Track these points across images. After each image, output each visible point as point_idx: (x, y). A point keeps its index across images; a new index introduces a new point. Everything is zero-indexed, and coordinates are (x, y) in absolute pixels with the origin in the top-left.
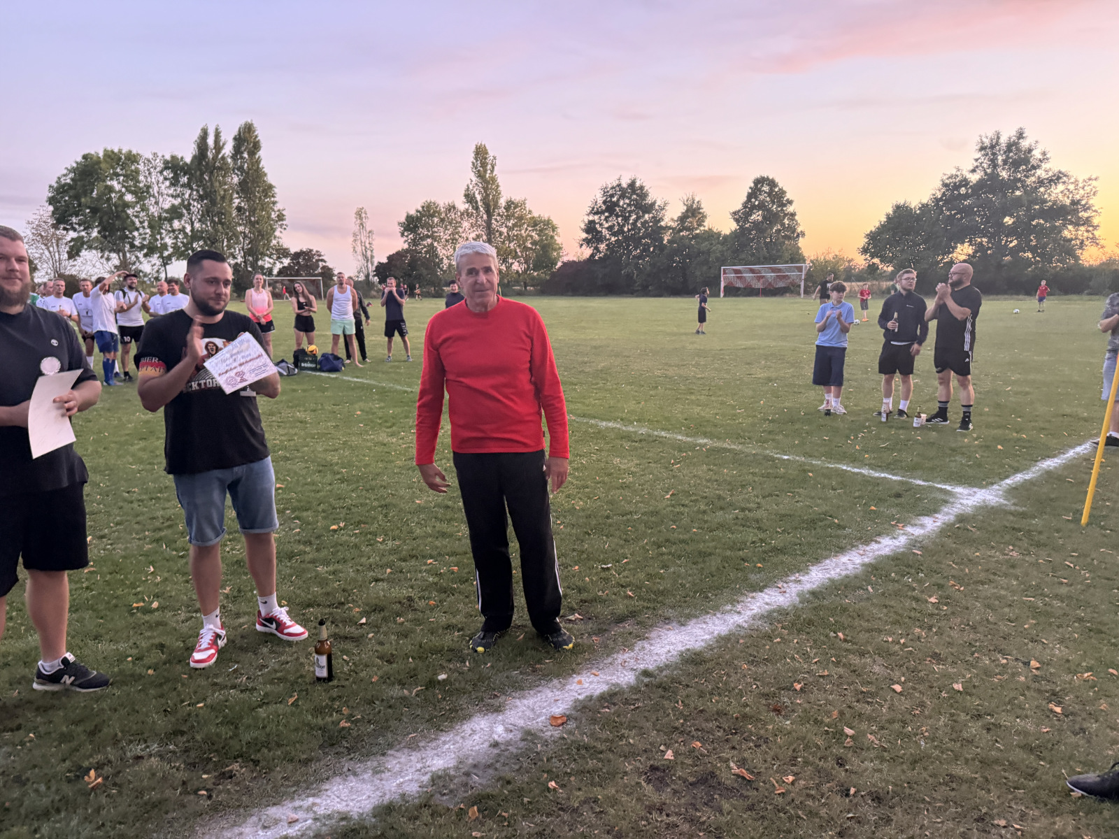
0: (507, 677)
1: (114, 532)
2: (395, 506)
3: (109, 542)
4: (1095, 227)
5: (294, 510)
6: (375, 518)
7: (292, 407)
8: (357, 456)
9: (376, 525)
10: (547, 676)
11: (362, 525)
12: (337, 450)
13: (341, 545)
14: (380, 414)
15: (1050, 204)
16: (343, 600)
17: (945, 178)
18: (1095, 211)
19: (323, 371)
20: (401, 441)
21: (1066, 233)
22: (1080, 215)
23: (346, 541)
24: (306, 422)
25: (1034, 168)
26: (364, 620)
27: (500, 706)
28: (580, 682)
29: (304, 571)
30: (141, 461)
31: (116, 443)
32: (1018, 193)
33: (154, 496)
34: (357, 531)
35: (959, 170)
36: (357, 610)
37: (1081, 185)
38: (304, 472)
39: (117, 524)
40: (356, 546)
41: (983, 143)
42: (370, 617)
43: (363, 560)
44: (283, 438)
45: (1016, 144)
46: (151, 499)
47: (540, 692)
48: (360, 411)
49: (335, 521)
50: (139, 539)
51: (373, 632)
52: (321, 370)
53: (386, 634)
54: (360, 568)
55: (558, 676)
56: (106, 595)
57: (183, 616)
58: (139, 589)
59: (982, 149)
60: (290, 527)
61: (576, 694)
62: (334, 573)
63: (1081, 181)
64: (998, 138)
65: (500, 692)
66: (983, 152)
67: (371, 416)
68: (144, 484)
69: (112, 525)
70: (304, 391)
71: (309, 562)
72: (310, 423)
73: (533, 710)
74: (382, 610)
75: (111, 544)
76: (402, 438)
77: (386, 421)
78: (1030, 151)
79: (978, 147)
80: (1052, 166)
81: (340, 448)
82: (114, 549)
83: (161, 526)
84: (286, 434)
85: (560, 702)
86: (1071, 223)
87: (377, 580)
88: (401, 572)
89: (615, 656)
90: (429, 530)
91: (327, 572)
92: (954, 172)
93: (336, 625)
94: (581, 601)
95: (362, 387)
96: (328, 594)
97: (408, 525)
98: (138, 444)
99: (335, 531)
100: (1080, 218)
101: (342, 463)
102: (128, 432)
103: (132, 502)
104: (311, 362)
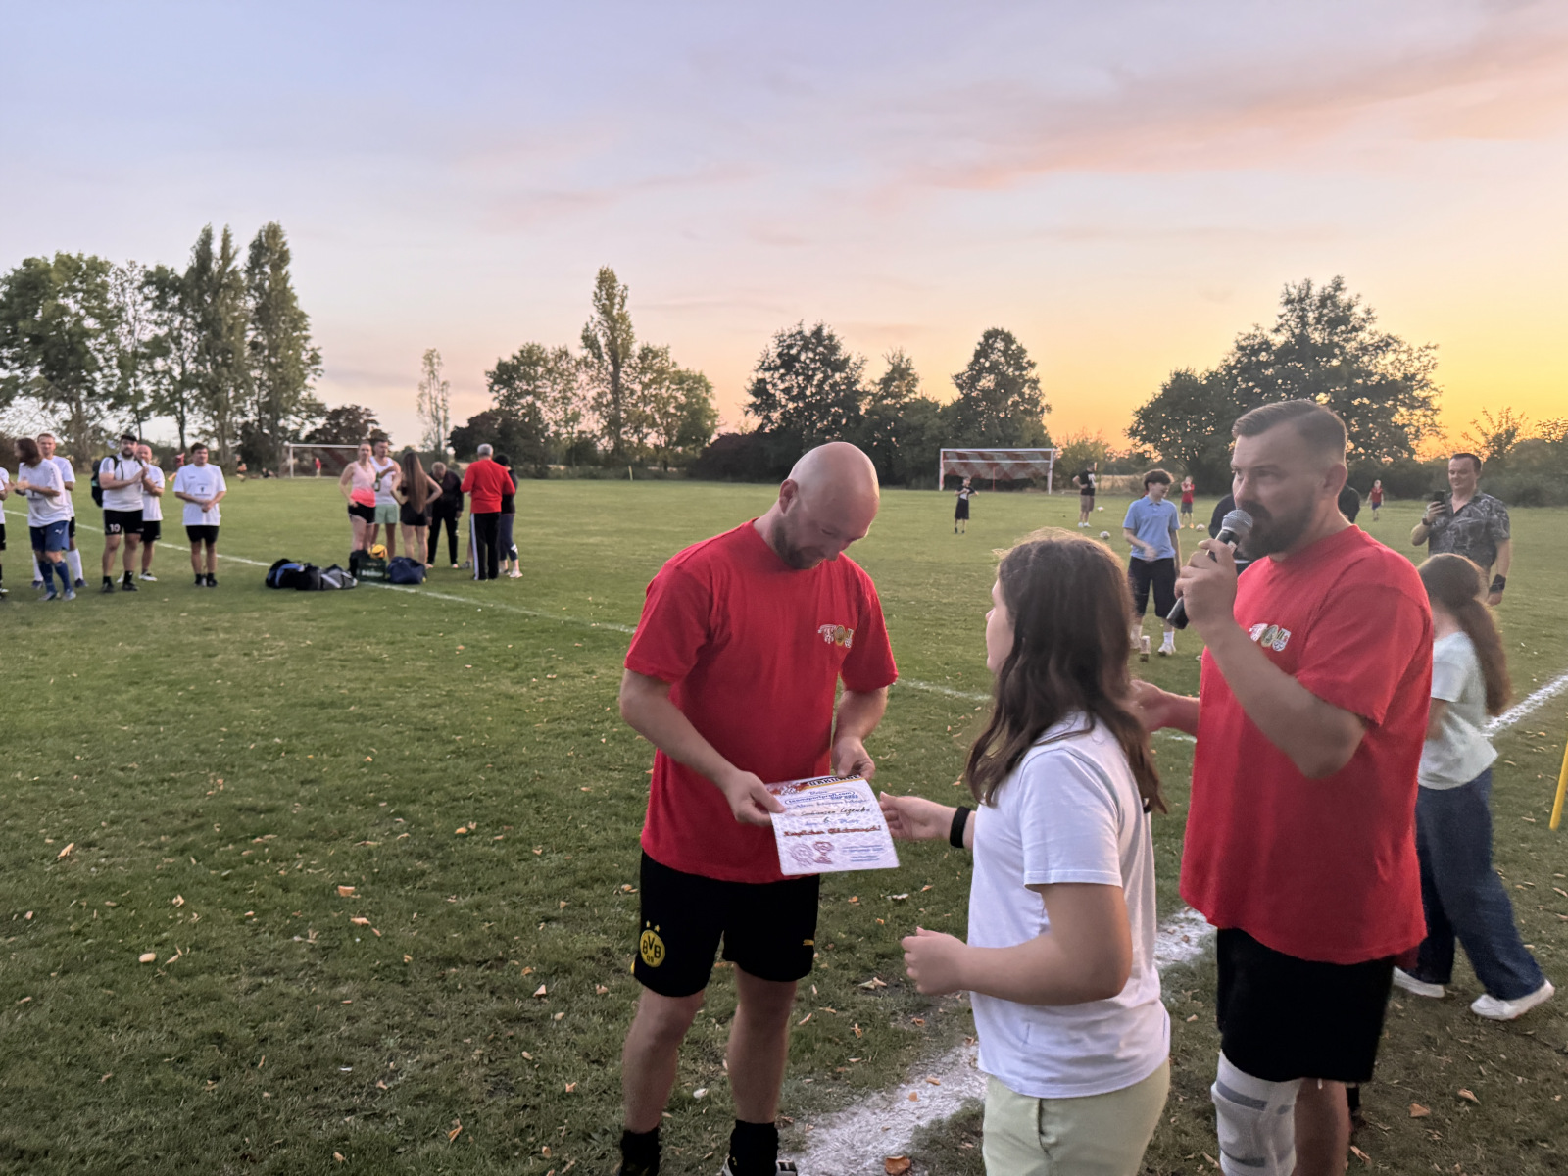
0: (797, 1090)
1: (109, 836)
2: (549, 796)
3: (103, 852)
4: (1435, 411)
5: (392, 801)
6: (523, 815)
7: (357, 637)
8: (473, 714)
9: (527, 828)
10: (862, 1087)
11: (505, 828)
12: (438, 705)
13: (479, 860)
14: (493, 649)
15: (1376, 378)
16: (500, 954)
17: (1240, 338)
18: (1435, 389)
19: (395, 583)
20: (535, 692)
21: (1397, 418)
22: (1415, 394)
23: (484, 854)
24: (383, 661)
25: (1355, 329)
26: (542, 990)
27: (799, 1142)
28: (914, 1097)
29: (430, 903)
30: (136, 720)
31: (93, 689)
32: (1335, 362)
33: (166, 776)
34: (500, 837)
35: (1258, 329)
36: (528, 970)
37: (1416, 355)
38: (396, 739)
39: (112, 823)
40: (502, 862)
41: (1288, 293)
42: (552, 983)
43: (519, 886)
44: (352, 685)
45: (1331, 297)
46: (163, 781)
47: (855, 1114)
48: (463, 644)
49: (461, 820)
50: (152, 848)
51: (562, 1010)
52: (391, 581)
53: (584, 1014)
54: (516, 898)
55: (878, 1087)
56: (111, 945)
57: (245, 982)
58: (164, 935)
59: (1289, 301)
60: (390, 829)
61: (914, 1119)
62: (478, 907)
63: (1416, 349)
64: (1309, 288)
65: (791, 1115)
66: (1289, 306)
67: (480, 653)
68: (146, 756)
69: (103, 824)
70: (371, 612)
71: (433, 889)
72: (389, 662)
73: (852, 1147)
74: (567, 971)
75: (106, 857)
76: (535, 688)
77: (504, 661)
78: (1350, 307)
79: (1283, 300)
80: (1380, 328)
81: (444, 702)
82: (113, 865)
83: (184, 827)
84: (356, 679)
85: (892, 1132)
86: (1404, 404)
87: (547, 920)
88: (583, 905)
89: (957, 1050)
90: (612, 835)
91: (466, 907)
92: (1252, 331)
93: (499, 998)
94: (877, 955)
95: (459, 608)
96: (475, 943)
97: (577, 827)
98: (128, 691)
99: (463, 836)
100: (1415, 399)
101: (453, 725)
102: (109, 673)
103: (131, 786)
104: (377, 569)
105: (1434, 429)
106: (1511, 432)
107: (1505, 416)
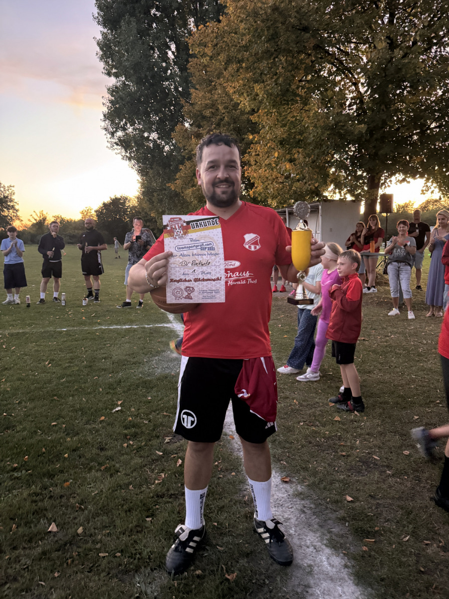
4: (17, 211)
18: (16, 203)
21: (4, 213)
22: (9, 203)
63: (6, 187)
86: (5, 208)
100: (9, 206)
105: (18, 218)
106: (44, 219)
107: (42, 213)
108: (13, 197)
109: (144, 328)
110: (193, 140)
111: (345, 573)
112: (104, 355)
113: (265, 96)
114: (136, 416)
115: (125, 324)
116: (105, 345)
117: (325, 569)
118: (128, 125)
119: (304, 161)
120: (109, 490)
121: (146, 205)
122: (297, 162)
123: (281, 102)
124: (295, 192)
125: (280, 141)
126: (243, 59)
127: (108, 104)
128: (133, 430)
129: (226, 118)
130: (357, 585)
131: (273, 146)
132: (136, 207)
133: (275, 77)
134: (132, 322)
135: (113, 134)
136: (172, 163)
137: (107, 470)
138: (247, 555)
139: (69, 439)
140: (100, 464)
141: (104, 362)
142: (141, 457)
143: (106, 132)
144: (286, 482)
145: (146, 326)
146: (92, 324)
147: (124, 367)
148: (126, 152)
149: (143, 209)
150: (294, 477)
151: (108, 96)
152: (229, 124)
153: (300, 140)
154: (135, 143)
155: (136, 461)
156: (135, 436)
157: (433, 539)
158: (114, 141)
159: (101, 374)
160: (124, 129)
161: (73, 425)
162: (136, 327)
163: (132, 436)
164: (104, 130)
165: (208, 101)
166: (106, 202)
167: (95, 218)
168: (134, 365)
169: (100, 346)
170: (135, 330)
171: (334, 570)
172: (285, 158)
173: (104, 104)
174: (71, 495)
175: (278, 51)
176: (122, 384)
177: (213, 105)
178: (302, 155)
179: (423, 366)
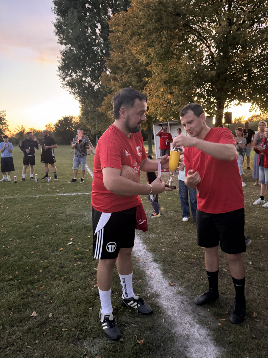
4: (8, 125)
18: (7, 121)
105: (8, 130)
106: (24, 130)
107: (22, 126)
108: (5, 118)
109: (85, 194)
110: (112, 81)
111: (208, 339)
112: (61, 211)
113: (155, 55)
114: (82, 247)
115: (73, 192)
116: (62, 205)
117: (196, 337)
118: (73, 73)
119: (179, 93)
120: (67, 291)
121: (84, 121)
122: (174, 94)
123: (164, 58)
124: (174, 112)
125: (164, 81)
126: (141, 33)
127: (61, 61)
128: (80, 255)
129: (131, 68)
130: (216, 346)
131: (160, 85)
132: (78, 122)
133: (161, 44)
134: (77, 191)
135: (64, 79)
136: (99, 96)
137: (65, 279)
138: (150, 329)
139: (42, 261)
140: (61, 276)
141: (62, 215)
142: (85, 271)
143: (60, 78)
144: (172, 285)
145: (86, 193)
146: (54, 193)
147: (74, 218)
148: (72, 89)
149: (82, 123)
150: (176, 282)
151: (61, 56)
152: (133, 72)
153: (176, 81)
154: (78, 84)
155: (82, 274)
156: (81, 259)
157: (260, 318)
158: (65, 83)
159: (60, 222)
160: (71, 76)
161: (44, 253)
162: (80, 194)
163: (79, 259)
164: (59, 77)
165: (121, 59)
166: (60, 120)
167: (54, 129)
168: (79, 217)
169: (59, 206)
170: (79, 196)
171: (202, 337)
172: (167, 92)
173: (58, 61)
174: (44, 294)
175: (162, 28)
176: (73, 228)
177: (124, 61)
178: (178, 90)
179: (252, 215)
